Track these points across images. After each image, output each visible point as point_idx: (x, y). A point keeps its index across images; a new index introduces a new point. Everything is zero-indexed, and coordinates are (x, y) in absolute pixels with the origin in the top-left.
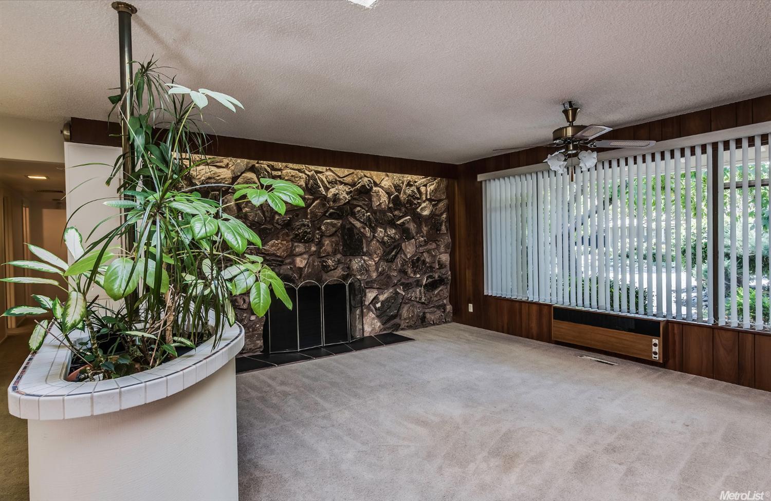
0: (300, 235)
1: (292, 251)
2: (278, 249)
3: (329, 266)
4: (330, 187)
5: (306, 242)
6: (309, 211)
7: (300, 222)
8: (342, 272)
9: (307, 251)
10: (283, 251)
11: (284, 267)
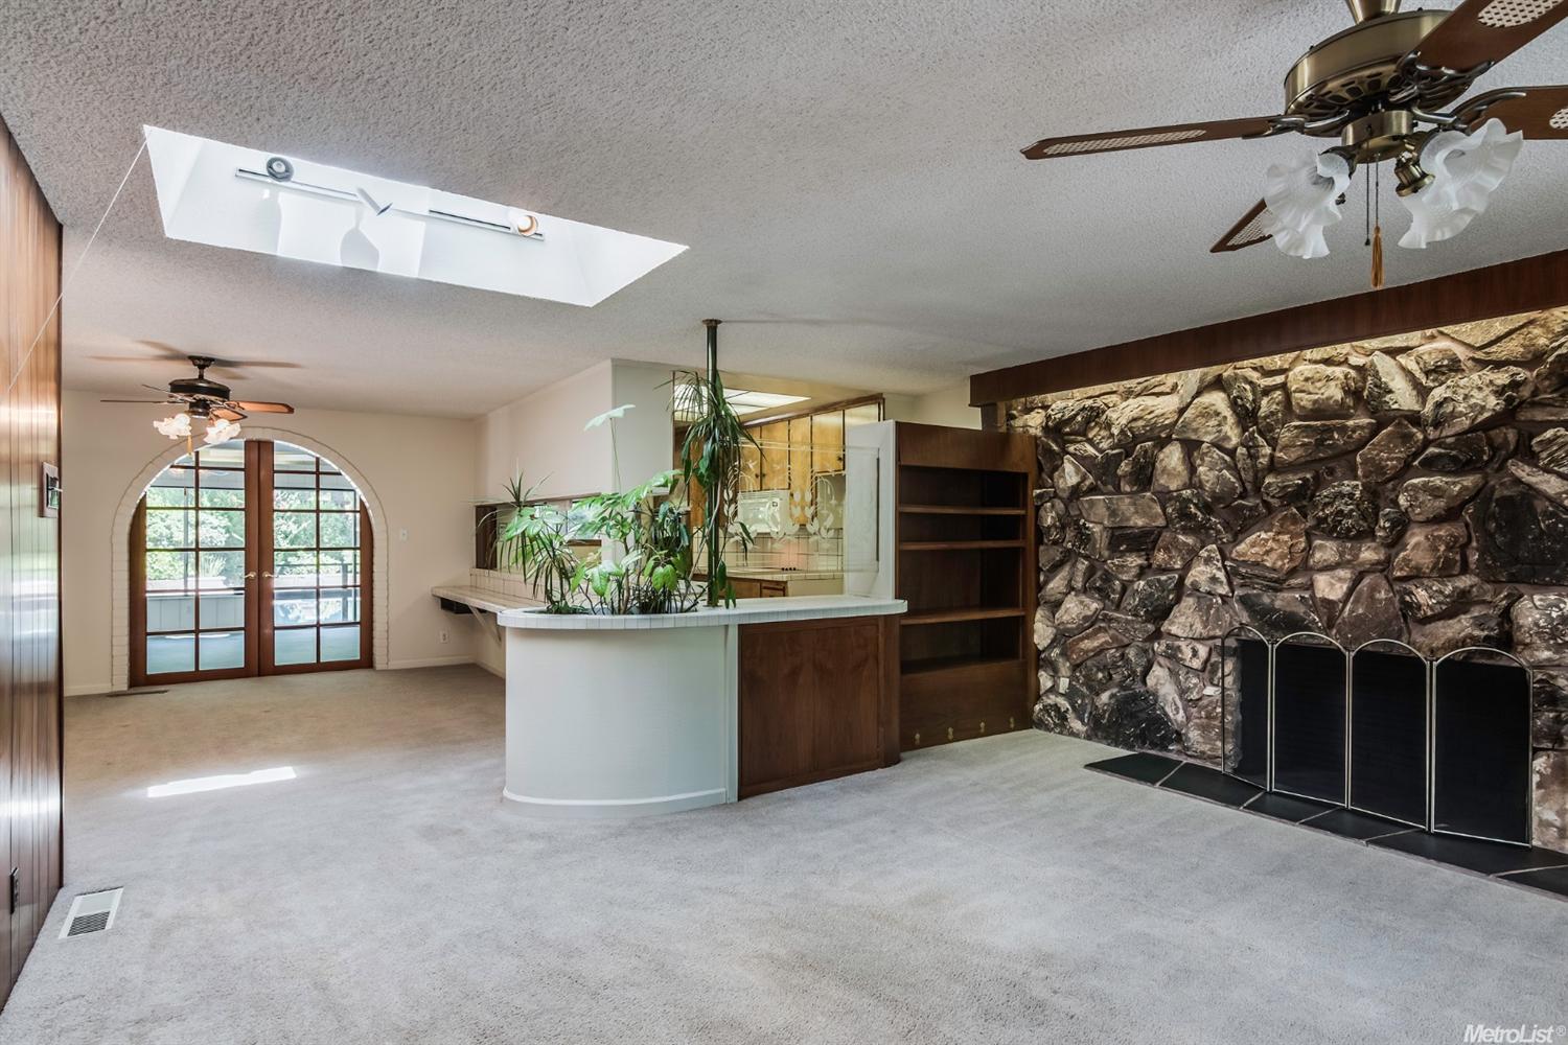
0: (1329, 520)
1: (1306, 560)
2: (1267, 553)
3: (1419, 607)
4: (1432, 385)
5: (1344, 536)
6: (1358, 459)
7: (1334, 487)
8: (1469, 630)
9: (1349, 562)
10: (1282, 557)
11: (1286, 595)
